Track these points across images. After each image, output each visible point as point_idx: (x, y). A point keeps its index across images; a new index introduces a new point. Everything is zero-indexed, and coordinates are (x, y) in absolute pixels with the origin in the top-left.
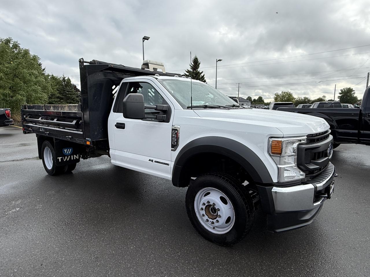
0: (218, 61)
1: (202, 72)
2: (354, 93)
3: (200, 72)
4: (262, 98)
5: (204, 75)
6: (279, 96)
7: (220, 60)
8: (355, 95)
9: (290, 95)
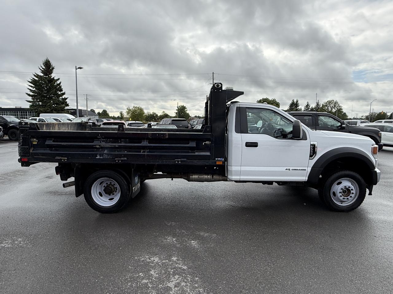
0: (78, 68)
1: (59, 79)
2: (187, 110)
3: (55, 78)
4: (107, 112)
5: (60, 83)
6: (130, 110)
7: (80, 68)
8: (187, 112)
9: (141, 110)
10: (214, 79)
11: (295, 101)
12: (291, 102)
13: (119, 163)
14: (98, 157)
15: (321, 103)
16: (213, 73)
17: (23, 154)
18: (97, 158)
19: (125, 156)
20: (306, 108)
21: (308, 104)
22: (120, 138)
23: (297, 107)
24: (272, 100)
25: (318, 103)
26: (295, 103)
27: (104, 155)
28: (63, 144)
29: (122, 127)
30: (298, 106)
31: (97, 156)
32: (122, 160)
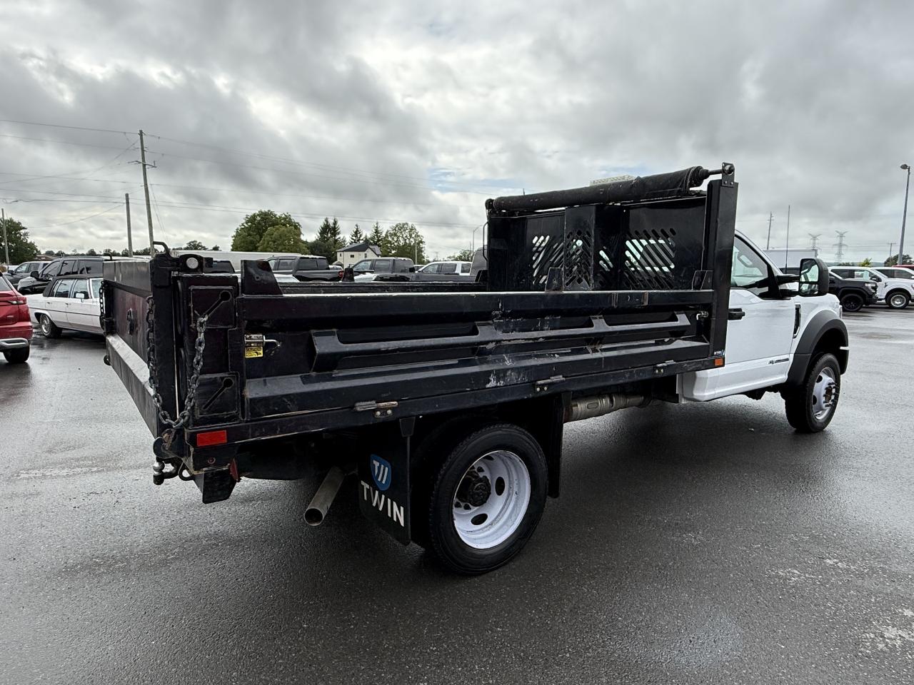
2: (26, 234)
8: (29, 240)
10: (145, 149)
11: (331, 222)
12: (321, 223)
13: (543, 393)
14: (492, 384)
15: (385, 228)
16: (141, 131)
17: (206, 415)
18: (488, 386)
19: (560, 369)
20: (354, 238)
21: (357, 230)
22: (542, 314)
23: (335, 236)
24: (283, 216)
25: (377, 227)
26: (332, 225)
27: (509, 372)
28: (383, 346)
29: (557, 276)
30: (339, 233)
31: (489, 381)
32: (549, 385)
